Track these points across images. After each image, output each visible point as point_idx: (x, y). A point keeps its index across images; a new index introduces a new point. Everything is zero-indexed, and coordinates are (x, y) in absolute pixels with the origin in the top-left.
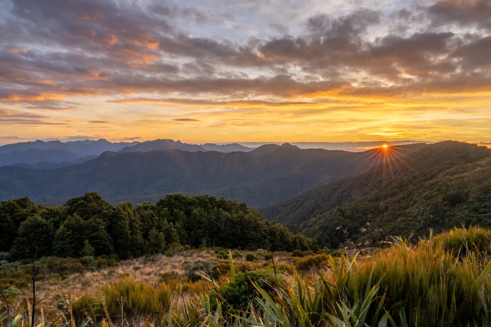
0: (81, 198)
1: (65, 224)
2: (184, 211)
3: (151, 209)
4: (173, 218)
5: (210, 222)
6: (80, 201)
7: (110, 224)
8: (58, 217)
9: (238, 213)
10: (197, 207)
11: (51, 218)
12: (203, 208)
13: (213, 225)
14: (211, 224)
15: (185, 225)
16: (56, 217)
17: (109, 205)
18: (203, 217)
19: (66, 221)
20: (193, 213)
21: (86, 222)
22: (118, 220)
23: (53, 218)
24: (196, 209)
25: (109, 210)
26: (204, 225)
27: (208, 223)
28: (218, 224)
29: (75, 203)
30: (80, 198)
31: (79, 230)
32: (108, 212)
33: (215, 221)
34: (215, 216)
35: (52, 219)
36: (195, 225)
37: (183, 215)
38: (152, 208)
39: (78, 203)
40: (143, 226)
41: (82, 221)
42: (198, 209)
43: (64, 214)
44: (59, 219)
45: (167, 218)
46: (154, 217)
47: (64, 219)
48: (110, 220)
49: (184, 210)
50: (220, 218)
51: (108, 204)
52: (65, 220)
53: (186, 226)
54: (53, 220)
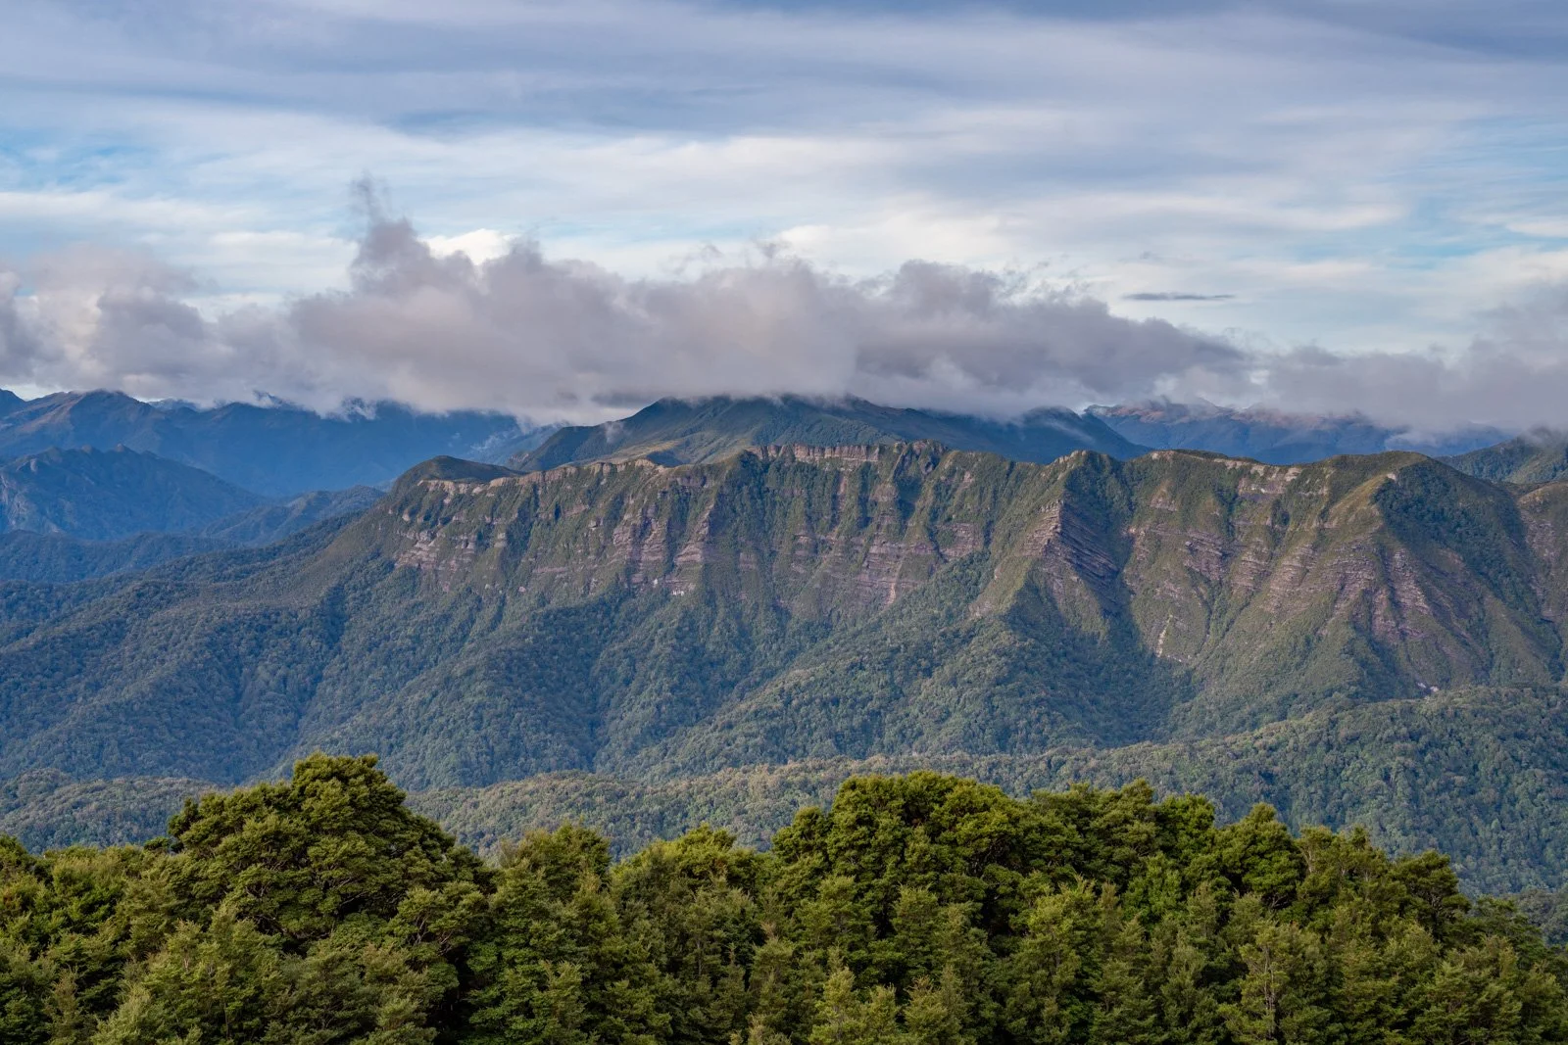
0: (268, 803)
1: (153, 979)
2: (967, 906)
3: (733, 880)
4: (886, 952)
5: (1164, 989)
6: (260, 819)
7: (456, 983)
8: (108, 931)
9: (1379, 936)
10: (1065, 877)
11: (64, 934)
12: (1108, 888)
13: (1184, 1020)
14: (1172, 1011)
15: (975, 1011)
16: (93, 932)
17: (457, 848)
18: (1109, 949)
19: (164, 956)
20: (1031, 921)
21: (293, 965)
22: (507, 954)
23: (78, 937)
24: (1057, 891)
25: (450, 886)
26: (1117, 1012)
27: (1149, 1001)
28: (1223, 1008)
29: (229, 830)
30: (260, 800)
31: (246, 1024)
32: (442, 899)
33: (1198, 984)
34: (1201, 946)
35: (69, 942)
36: (1050, 1007)
37: (965, 929)
38: (743, 875)
39: (246, 834)
40: (685, 1009)
41: (270, 964)
42: (1068, 894)
43: (151, 909)
44: (115, 943)
45: (852, 947)
46: (760, 938)
47: (146, 950)
48: (457, 958)
49: (970, 897)
50: (1238, 969)
51: (447, 844)
52: (155, 951)
53: (987, 1014)
54: (79, 952)
